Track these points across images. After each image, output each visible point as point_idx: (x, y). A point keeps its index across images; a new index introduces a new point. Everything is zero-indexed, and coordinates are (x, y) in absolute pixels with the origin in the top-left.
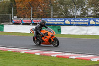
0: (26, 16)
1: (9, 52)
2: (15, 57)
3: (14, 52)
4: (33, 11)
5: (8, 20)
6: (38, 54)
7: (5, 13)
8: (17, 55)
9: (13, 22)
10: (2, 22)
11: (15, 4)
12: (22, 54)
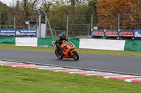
0: (111, 26)
1: (88, 77)
2: (96, 84)
3: (95, 76)
4: (121, 19)
5: (86, 32)
6: (129, 81)
7: (81, 22)
8: (99, 82)
9: (93, 35)
10: (77, 34)
11: (96, 10)
12: (106, 80)
